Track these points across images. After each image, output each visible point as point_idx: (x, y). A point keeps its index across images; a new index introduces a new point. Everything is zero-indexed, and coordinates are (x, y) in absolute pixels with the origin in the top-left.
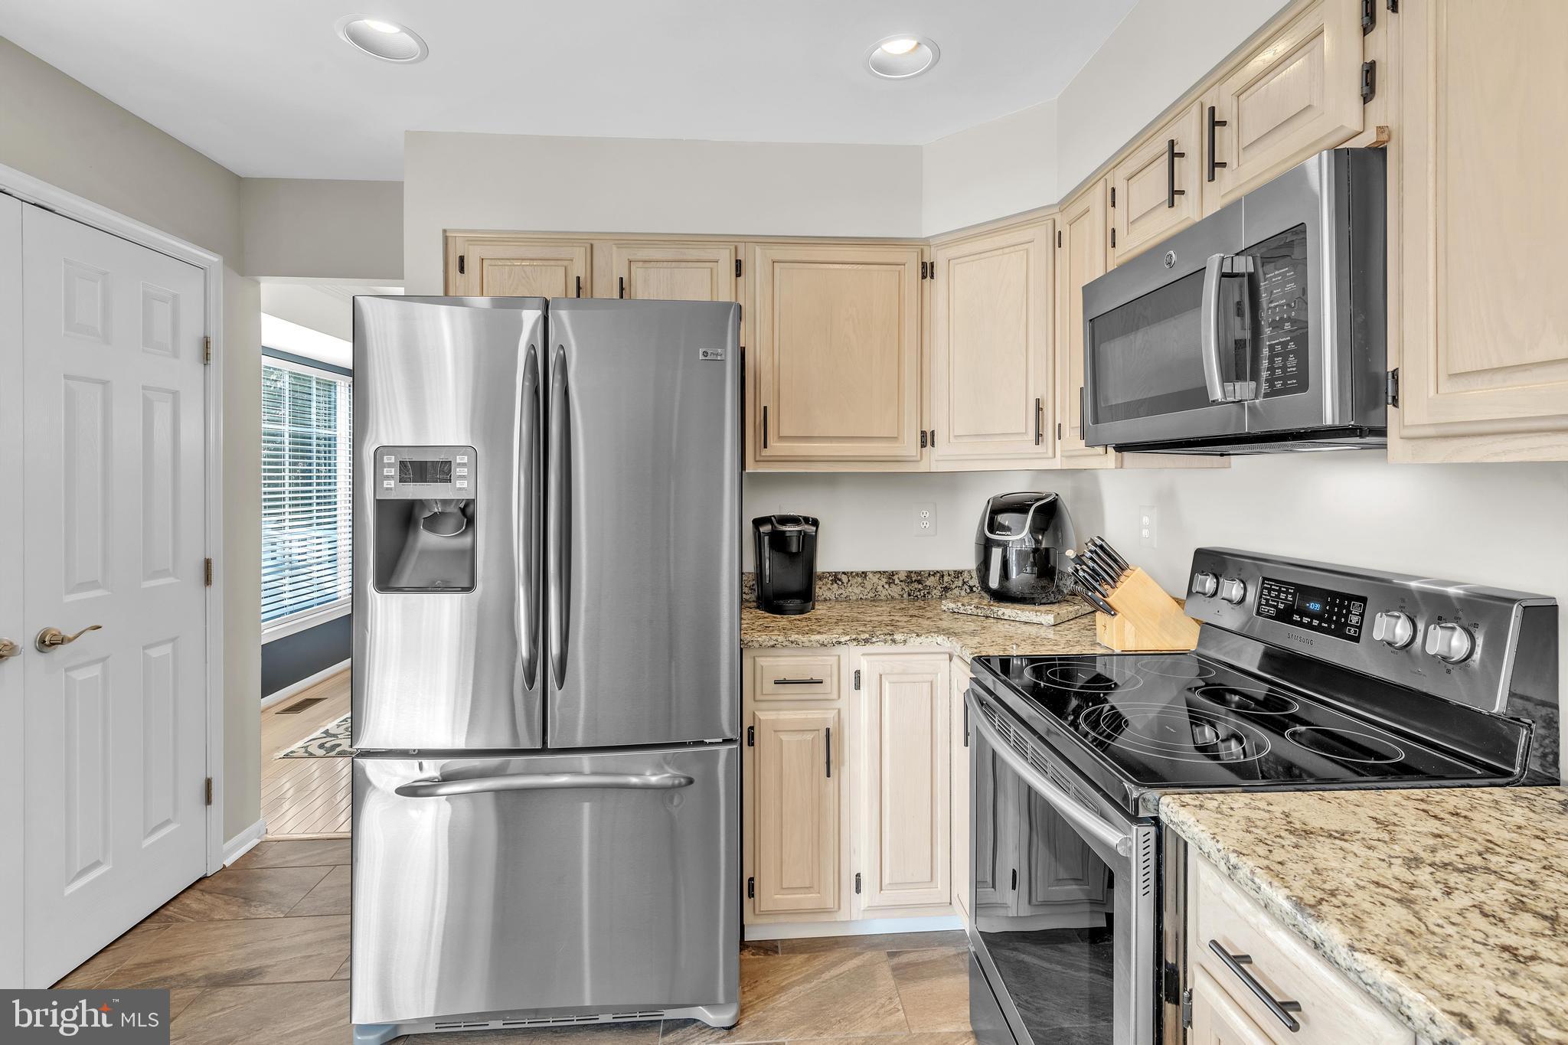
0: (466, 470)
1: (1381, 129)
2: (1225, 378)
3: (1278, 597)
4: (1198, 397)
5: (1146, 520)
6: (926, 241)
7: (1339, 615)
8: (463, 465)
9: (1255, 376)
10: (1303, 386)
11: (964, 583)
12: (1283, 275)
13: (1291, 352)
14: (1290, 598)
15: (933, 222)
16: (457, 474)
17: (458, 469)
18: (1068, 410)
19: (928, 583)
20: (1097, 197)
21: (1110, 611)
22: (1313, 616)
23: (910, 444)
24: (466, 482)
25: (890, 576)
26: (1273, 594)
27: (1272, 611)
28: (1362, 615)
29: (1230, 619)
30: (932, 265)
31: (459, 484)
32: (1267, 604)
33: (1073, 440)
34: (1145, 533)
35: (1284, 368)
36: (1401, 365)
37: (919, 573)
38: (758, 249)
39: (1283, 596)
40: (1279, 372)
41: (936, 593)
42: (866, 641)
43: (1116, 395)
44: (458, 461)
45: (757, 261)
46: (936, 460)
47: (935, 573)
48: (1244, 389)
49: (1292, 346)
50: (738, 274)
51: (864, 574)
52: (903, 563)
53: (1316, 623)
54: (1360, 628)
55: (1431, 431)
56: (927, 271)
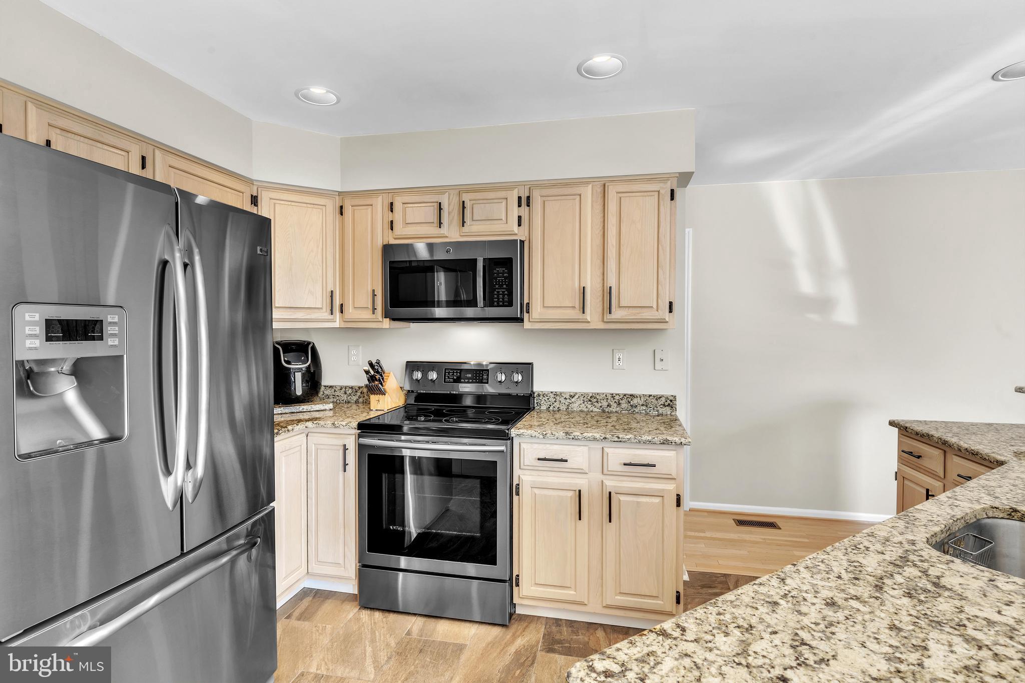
0: (117, 328)
3: (453, 375)
6: (253, 182)
7: (479, 376)
8: (114, 324)
10: (510, 305)
12: (503, 270)
13: (506, 294)
14: (458, 374)
16: (109, 332)
17: (109, 328)
22: (469, 378)
24: (117, 339)
26: (451, 374)
27: (451, 380)
28: (488, 375)
30: (255, 197)
31: (111, 342)
32: (449, 378)
35: (503, 299)
36: (531, 301)
38: (158, 153)
39: (455, 374)
40: (501, 300)
44: (110, 320)
49: (506, 292)
53: (470, 381)
54: (488, 379)
55: (539, 320)
56: (253, 200)
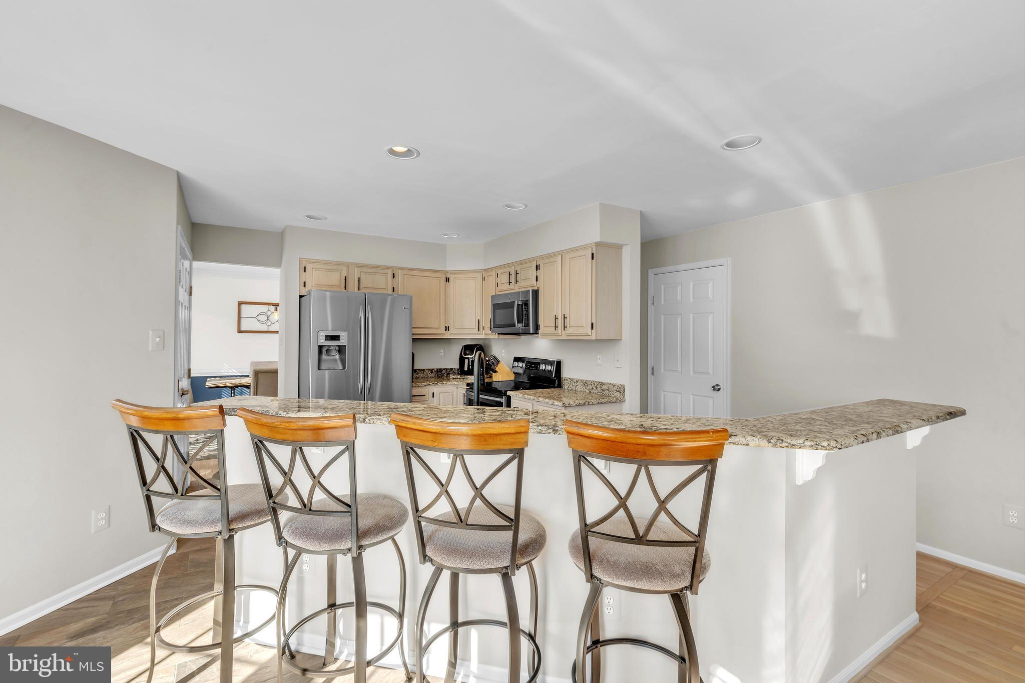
1: (538, 287)
2: (518, 323)
3: (528, 365)
4: (514, 325)
5: (503, 351)
6: (447, 271)
7: (536, 366)
8: (344, 336)
9: (522, 323)
10: (528, 326)
11: (453, 372)
12: (525, 308)
15: (450, 267)
16: (342, 338)
18: (486, 323)
19: (443, 372)
20: (494, 273)
21: (496, 372)
22: (533, 367)
23: (442, 330)
24: (344, 340)
25: (432, 370)
27: (529, 368)
28: (539, 366)
29: (521, 371)
30: (449, 278)
31: (342, 341)
33: (488, 331)
34: (503, 354)
36: (540, 323)
37: (440, 369)
38: (400, 271)
40: (525, 322)
41: (445, 375)
42: (436, 384)
43: (498, 323)
44: (342, 335)
45: (399, 275)
46: (447, 335)
47: (445, 369)
48: (520, 325)
50: (394, 277)
51: (424, 370)
52: (436, 366)
53: (533, 369)
56: (447, 280)
